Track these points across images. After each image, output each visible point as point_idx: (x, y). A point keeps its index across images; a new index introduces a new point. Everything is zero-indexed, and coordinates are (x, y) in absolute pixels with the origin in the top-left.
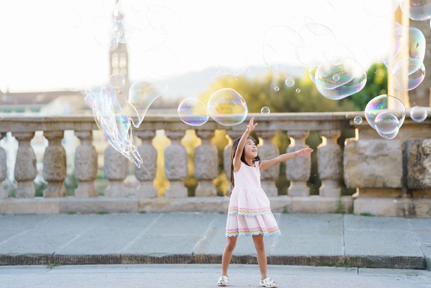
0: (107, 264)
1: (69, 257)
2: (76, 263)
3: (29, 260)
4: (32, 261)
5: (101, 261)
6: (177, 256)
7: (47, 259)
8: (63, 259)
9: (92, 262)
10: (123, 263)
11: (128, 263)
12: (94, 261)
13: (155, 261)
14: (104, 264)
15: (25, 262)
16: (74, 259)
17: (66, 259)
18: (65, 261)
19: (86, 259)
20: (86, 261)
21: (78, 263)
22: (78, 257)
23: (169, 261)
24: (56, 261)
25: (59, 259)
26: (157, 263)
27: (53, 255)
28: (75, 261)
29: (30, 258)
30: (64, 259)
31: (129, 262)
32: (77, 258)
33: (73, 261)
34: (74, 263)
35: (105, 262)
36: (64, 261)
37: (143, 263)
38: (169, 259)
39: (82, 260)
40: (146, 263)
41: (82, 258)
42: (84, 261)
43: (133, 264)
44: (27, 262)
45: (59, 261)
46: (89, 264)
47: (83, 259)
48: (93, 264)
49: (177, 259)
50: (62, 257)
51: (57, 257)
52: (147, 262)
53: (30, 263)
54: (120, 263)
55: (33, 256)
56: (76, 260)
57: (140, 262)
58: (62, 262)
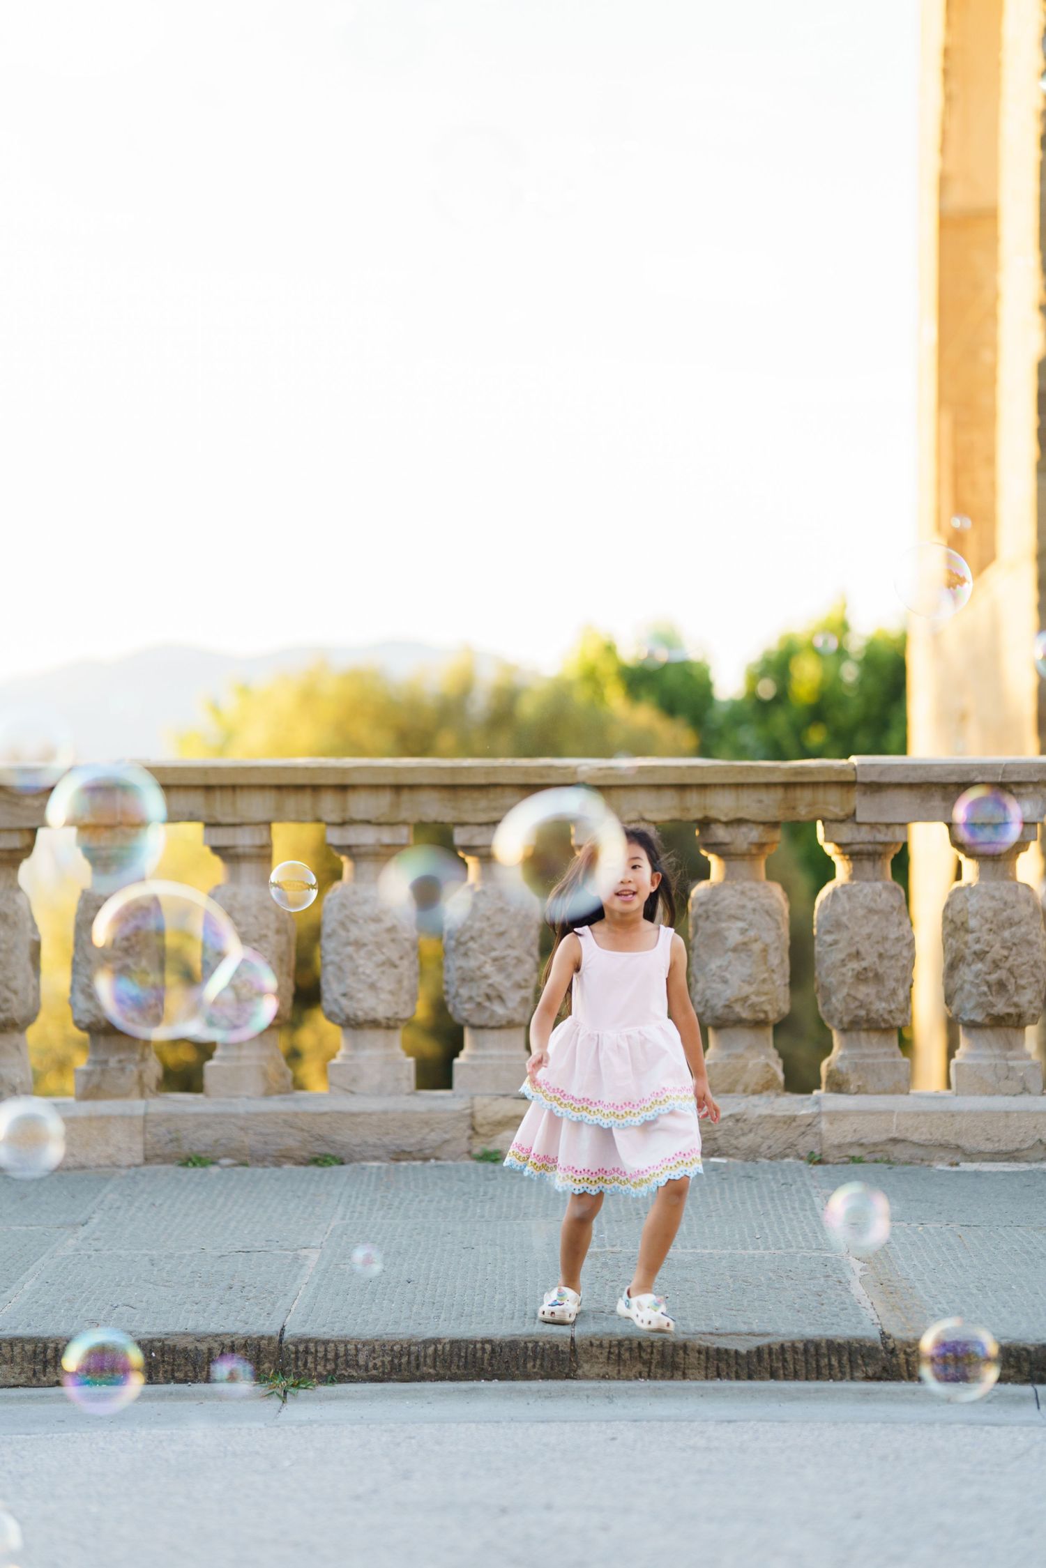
0: (513, 1378)
1: (351, 1347)
2: (383, 1373)
3: (180, 1361)
4: (194, 1364)
5: (491, 1365)
6: (817, 1346)
7: (258, 1356)
8: (327, 1360)
9: (449, 1368)
10: (586, 1377)
11: (604, 1377)
12: (458, 1367)
13: (723, 1365)
14: (501, 1378)
15: (166, 1372)
16: (374, 1358)
17: (337, 1356)
18: (337, 1365)
19: (425, 1357)
20: (425, 1365)
21: (389, 1374)
22: (392, 1350)
23: (784, 1368)
24: (297, 1367)
25: (310, 1359)
26: (733, 1375)
27: (280, 1341)
28: (375, 1367)
29: (185, 1350)
30: (331, 1356)
31: (613, 1370)
32: (384, 1353)
33: (371, 1365)
34: (374, 1372)
35: (507, 1368)
36: (330, 1366)
37: (672, 1378)
38: (785, 1360)
39: (409, 1362)
40: (684, 1376)
41: (409, 1354)
42: (418, 1367)
43: (628, 1378)
44: (173, 1370)
45: (310, 1365)
46: (440, 1378)
47: (413, 1358)
48: (453, 1378)
49: (817, 1361)
50: (321, 1349)
51: (301, 1348)
52: (689, 1372)
53: (186, 1375)
54: (570, 1375)
55: (198, 1344)
56: (383, 1362)
57: (660, 1371)
58: (320, 1368)
